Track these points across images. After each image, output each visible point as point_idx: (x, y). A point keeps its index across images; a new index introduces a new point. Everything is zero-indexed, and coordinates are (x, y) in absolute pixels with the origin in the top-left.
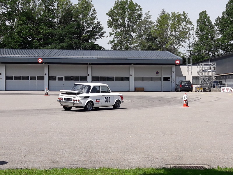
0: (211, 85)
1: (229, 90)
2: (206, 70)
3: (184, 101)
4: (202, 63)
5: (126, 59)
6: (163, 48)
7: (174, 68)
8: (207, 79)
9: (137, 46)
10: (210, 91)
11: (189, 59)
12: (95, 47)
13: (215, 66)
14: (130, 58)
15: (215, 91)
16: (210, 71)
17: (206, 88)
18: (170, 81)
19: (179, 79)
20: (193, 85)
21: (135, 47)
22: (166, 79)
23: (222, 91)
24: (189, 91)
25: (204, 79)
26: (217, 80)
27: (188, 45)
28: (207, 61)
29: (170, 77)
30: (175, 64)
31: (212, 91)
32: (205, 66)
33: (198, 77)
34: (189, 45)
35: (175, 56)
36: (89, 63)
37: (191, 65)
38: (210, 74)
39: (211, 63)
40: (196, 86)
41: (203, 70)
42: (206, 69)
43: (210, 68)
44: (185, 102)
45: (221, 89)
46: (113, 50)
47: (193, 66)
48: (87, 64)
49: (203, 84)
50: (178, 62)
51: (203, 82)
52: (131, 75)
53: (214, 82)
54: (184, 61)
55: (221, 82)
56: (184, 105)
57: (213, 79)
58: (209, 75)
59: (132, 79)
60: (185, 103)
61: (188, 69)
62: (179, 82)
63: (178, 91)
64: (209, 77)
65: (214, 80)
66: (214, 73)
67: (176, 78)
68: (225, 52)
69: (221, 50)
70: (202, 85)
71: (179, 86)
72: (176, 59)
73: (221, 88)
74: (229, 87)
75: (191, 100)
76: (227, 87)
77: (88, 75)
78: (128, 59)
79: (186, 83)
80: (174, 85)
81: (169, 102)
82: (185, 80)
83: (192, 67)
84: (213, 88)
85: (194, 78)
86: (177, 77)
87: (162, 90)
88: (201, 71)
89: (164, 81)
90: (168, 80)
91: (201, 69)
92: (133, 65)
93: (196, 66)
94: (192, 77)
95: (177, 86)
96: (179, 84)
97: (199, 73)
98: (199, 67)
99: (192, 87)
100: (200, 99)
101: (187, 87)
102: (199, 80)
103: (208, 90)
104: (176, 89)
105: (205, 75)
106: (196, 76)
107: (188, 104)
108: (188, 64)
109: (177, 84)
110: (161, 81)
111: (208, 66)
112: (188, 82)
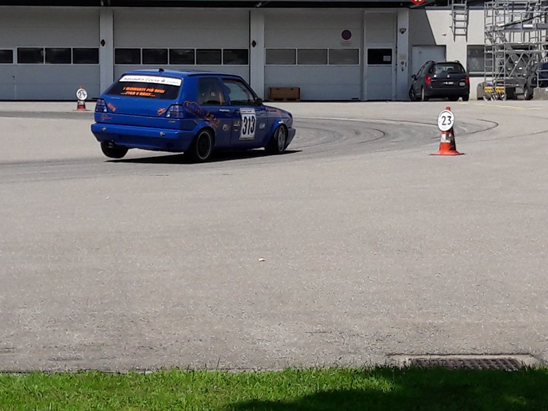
0: (532, 76)
2: (515, 23)
7: (404, 19)
8: (519, 55)
10: (530, 97)
13: (546, 9)
15: (546, 97)
16: (531, 28)
17: (514, 89)
18: (390, 63)
19: (423, 58)
20: (470, 79)
22: (377, 57)
24: (456, 99)
25: (507, 56)
29: (390, 50)
30: (410, 4)
31: (537, 98)
32: (513, 9)
33: (490, 48)
36: (105, 2)
37: (465, 5)
38: (532, 38)
40: (481, 80)
41: (507, 22)
42: (517, 19)
43: (532, 18)
44: (444, 136)
47: (470, 11)
49: (504, 73)
51: (504, 66)
52: (254, 44)
53: (545, 66)
56: (442, 146)
57: (540, 55)
58: (527, 41)
59: (257, 56)
60: (444, 139)
61: (455, 21)
62: (424, 67)
63: (419, 99)
64: (527, 49)
65: (545, 60)
67: (410, 52)
70: (502, 75)
71: (422, 82)
75: (466, 129)
77: (103, 43)
79: (445, 68)
80: (403, 78)
82: (444, 61)
83: (468, 15)
84: (542, 87)
85: (474, 51)
86: (416, 50)
87: (362, 95)
88: (500, 29)
89: (369, 63)
90: (384, 60)
91: (498, 21)
92: (260, 7)
93: (483, 9)
94: (468, 49)
95: (416, 79)
96: (423, 75)
97: (491, 34)
98: (491, 15)
99: (468, 84)
100: (498, 125)
101: (450, 83)
102: (493, 59)
103: (523, 94)
104: (410, 91)
105: (512, 42)
106: (483, 46)
107: (456, 143)
108: (452, 1)
109: (416, 74)
110: (360, 64)
111: (524, 9)
112: (452, 67)
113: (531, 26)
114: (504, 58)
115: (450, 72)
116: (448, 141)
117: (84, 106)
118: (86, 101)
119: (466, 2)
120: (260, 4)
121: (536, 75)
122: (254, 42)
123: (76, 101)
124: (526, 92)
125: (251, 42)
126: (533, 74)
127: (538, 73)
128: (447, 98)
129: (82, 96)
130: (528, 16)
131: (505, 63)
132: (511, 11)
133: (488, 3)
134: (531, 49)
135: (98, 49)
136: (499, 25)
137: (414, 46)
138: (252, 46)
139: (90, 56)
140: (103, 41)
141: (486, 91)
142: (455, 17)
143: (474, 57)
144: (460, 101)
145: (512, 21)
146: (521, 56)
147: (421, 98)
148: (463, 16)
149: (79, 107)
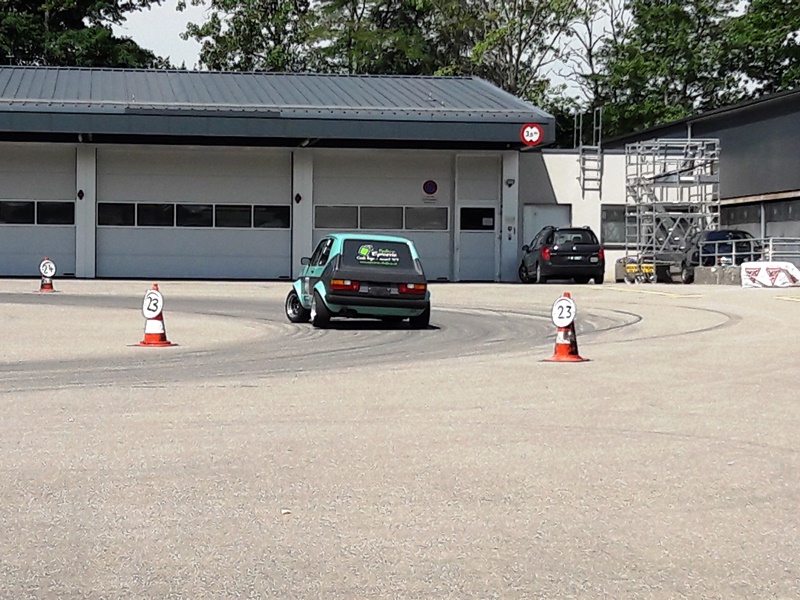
0: (693, 249)
1: (782, 275)
2: (669, 175)
3: (560, 328)
4: (653, 141)
5: (274, 117)
6: (459, 61)
7: (512, 167)
8: (674, 220)
9: (330, 51)
10: (690, 280)
11: (588, 117)
12: (115, 53)
13: (713, 156)
14: (294, 110)
15: (712, 280)
16: (691, 182)
17: (668, 267)
18: (492, 228)
19: (538, 222)
20: (606, 252)
21: (321, 55)
22: (474, 219)
23: (745, 279)
24: (585, 281)
25: (658, 220)
26: (726, 227)
27: (585, 51)
28: (676, 129)
29: (493, 210)
30: (518, 145)
31: (700, 282)
32: (666, 155)
33: (633, 209)
34: (590, 51)
35: (519, 106)
36: (85, 136)
37: (598, 147)
38: (692, 195)
39: (697, 142)
40: (622, 254)
41: (657, 173)
42: (671, 168)
43: (693, 167)
44: (561, 334)
45: (743, 273)
46: (205, 68)
47: (606, 157)
48: (71, 138)
49: (654, 245)
50: (532, 134)
51: (653, 235)
52: (298, 198)
53: (712, 236)
54: (566, 132)
55: (744, 234)
57: (704, 219)
58: (685, 200)
59: (303, 216)
60: (561, 339)
61: (584, 170)
62: (539, 234)
63: (532, 281)
64: (686, 211)
65: (712, 227)
66: (710, 188)
67: (521, 213)
68: (768, 87)
69: (744, 76)
70: (651, 248)
71: (536, 256)
72: (525, 118)
73: (744, 265)
74: (782, 259)
75: (594, 324)
76: (774, 259)
77: (81, 195)
78: (282, 115)
79: (570, 237)
80: (510, 250)
81: (486, 333)
82: (568, 227)
83: (602, 161)
84: (706, 265)
85: (611, 213)
86: (528, 210)
87: (452, 274)
88: (648, 182)
89: (462, 228)
90: (484, 224)
91: (644, 171)
92: (307, 146)
93: (624, 153)
94: (603, 211)
95: (528, 252)
96: (539, 246)
97: (636, 189)
98: (635, 162)
99: (602, 261)
100: (641, 318)
101: (577, 258)
102: (637, 225)
103: (681, 274)
104: (521, 268)
105: (665, 201)
106: (623, 205)
107: (578, 343)
108: (581, 143)
109: (529, 244)
110: (449, 230)
111: (682, 154)
112: (580, 236)
113: (691, 178)
114: (654, 224)
115: (577, 241)
116: (568, 342)
117: (50, 286)
118: (53, 277)
119: (599, 143)
120: (307, 142)
121: (698, 248)
122: (298, 196)
123: (39, 277)
124: (685, 272)
125: (295, 195)
126: (694, 247)
127: (701, 246)
128: (573, 279)
129: (48, 270)
130: (688, 165)
131: (655, 231)
132: (663, 157)
133: (630, 145)
134: (692, 211)
135: (73, 204)
136: (647, 177)
137: (526, 204)
138: (294, 202)
139: (63, 214)
140: (81, 192)
142: (584, 164)
143: (612, 221)
144: (591, 283)
145: (664, 171)
146: (678, 221)
147: (536, 279)
148: (596, 163)
149: (43, 286)
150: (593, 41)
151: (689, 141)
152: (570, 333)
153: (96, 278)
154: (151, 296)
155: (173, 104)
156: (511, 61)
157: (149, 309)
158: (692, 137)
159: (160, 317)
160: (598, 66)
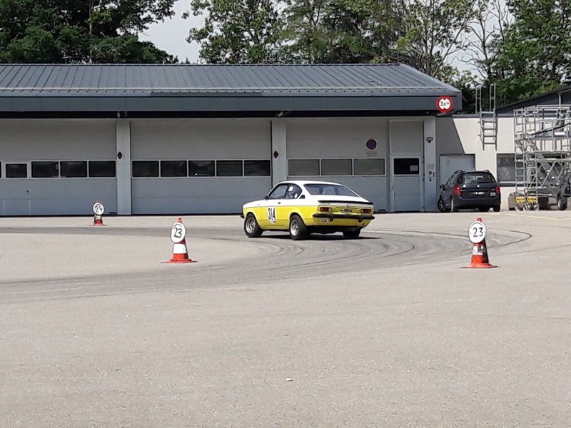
0: (566, 185)
2: (546, 131)
3: (475, 244)
4: (534, 107)
5: (258, 96)
6: (389, 52)
7: (431, 127)
8: (551, 164)
9: (294, 48)
10: (564, 207)
11: (485, 91)
12: (141, 53)
14: (272, 91)
16: (562, 136)
17: (547, 199)
18: (417, 172)
19: (451, 167)
20: (501, 188)
21: (289, 51)
22: (404, 166)
24: (486, 210)
25: (539, 164)
27: (481, 43)
28: (550, 98)
29: (417, 160)
30: (435, 112)
32: (543, 116)
33: (520, 157)
34: (484, 42)
36: (122, 113)
37: (493, 112)
38: (563, 146)
39: (566, 107)
40: (512, 190)
41: (538, 130)
42: (547, 126)
43: (563, 125)
44: (476, 248)
46: (205, 63)
47: (499, 119)
48: (112, 115)
49: (536, 183)
50: (445, 104)
51: (536, 176)
52: (276, 154)
54: (469, 102)
56: (474, 258)
58: (559, 149)
59: (280, 167)
60: (476, 250)
61: (483, 129)
62: (452, 176)
63: (448, 210)
64: (559, 157)
67: (438, 162)
70: (534, 185)
71: (450, 193)
72: (439, 92)
75: (498, 241)
77: (120, 155)
78: (263, 94)
79: (475, 178)
80: (431, 188)
82: (473, 171)
83: (496, 122)
85: (504, 160)
86: (443, 159)
87: (389, 206)
88: (531, 137)
89: (395, 173)
90: (411, 170)
91: (528, 128)
92: (281, 117)
93: (513, 117)
94: (498, 158)
95: (444, 190)
96: (452, 186)
97: (522, 142)
98: (521, 122)
99: (499, 194)
100: (531, 236)
101: (480, 193)
102: (524, 168)
103: (557, 204)
104: (439, 202)
105: (543, 150)
106: (514, 154)
107: (488, 255)
108: (481, 109)
109: (445, 184)
110: (386, 175)
111: (555, 116)
112: (482, 177)
113: (562, 133)
114: (536, 167)
115: (480, 181)
116: (480, 254)
117: (101, 221)
118: (103, 215)
119: (494, 109)
120: (281, 114)
121: (569, 184)
122: (276, 152)
123: (93, 216)
124: (560, 202)
125: (273, 152)
126: (566, 183)
128: (477, 209)
129: (99, 210)
130: (560, 124)
131: (537, 172)
132: (541, 118)
133: (517, 111)
134: (563, 157)
135: (115, 162)
136: (529, 133)
137: (441, 155)
139: (108, 169)
140: (120, 153)
141: (518, 202)
142: (483, 125)
143: (504, 166)
144: (491, 211)
145: (543, 128)
146: (553, 165)
147: (450, 209)
148: (492, 124)
149: (96, 222)
150: (486, 36)
151: (560, 107)
152: (482, 247)
153: (132, 215)
154: (176, 226)
155: (184, 89)
156: (427, 52)
157: (175, 236)
158: (562, 103)
159: (183, 242)
160: (491, 54)
